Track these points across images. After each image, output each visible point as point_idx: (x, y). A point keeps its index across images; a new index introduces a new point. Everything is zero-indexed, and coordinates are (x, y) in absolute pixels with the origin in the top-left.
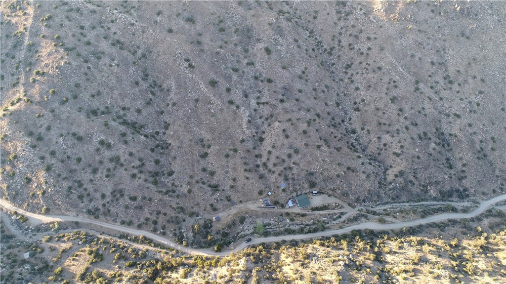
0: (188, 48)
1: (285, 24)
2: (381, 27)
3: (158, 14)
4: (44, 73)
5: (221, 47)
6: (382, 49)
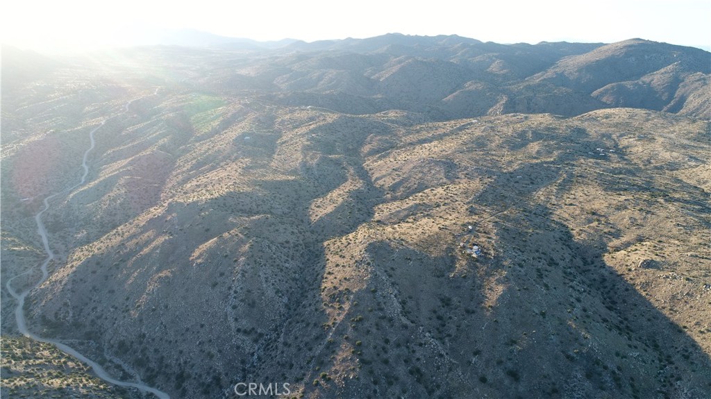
3: (475, 354)
4: (330, 379)
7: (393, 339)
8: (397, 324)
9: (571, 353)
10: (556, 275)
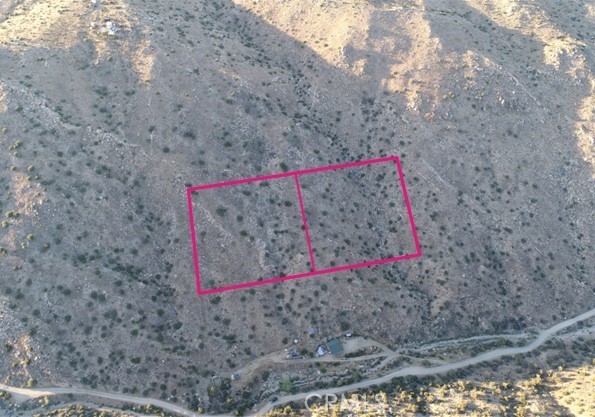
0: (188, 170)
1: (302, 133)
2: (415, 129)
3: (151, 131)
4: (18, 215)
5: (228, 167)
6: (418, 156)
7: (65, 149)
8: (62, 134)
9: (229, 97)
10: (195, 27)
